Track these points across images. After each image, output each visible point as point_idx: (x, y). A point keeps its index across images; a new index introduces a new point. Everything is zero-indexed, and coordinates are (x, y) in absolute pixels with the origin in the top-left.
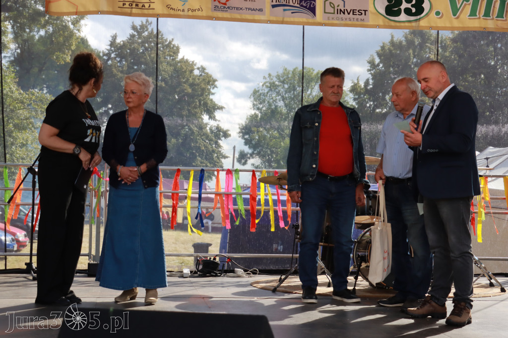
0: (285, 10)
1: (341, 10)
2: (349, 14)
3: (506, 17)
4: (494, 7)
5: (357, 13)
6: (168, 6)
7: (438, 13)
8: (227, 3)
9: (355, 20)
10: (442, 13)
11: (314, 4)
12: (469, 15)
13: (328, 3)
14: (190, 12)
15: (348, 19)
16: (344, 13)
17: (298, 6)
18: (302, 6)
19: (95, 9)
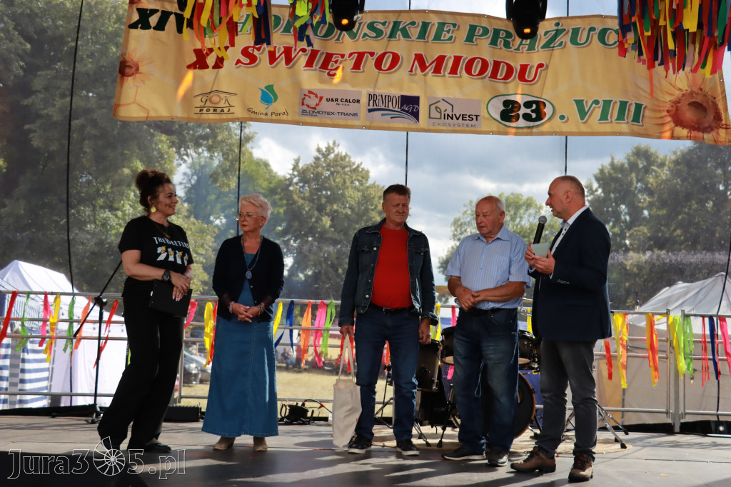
0: (383, 115)
1: (448, 115)
2: (458, 119)
3: (642, 121)
4: (629, 110)
5: (468, 118)
6: (249, 110)
7: (562, 117)
8: (317, 107)
9: (465, 125)
10: (568, 118)
11: (417, 108)
12: (599, 118)
13: (433, 107)
14: (274, 115)
15: (456, 125)
16: (452, 118)
17: (399, 110)
18: (403, 110)
19: (168, 115)
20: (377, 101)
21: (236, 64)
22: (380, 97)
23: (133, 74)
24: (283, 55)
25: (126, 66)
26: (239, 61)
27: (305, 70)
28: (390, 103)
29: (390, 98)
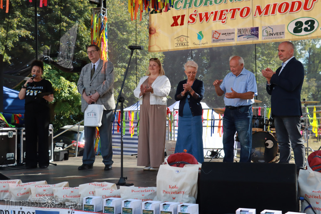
0: (244, 37)
1: (271, 34)
2: (275, 35)
5: (279, 34)
6: (194, 44)
8: (218, 38)
9: (278, 38)
11: (258, 33)
15: (274, 38)
16: (272, 35)
17: (250, 34)
19: (167, 49)
20: (241, 32)
21: (188, 23)
22: (242, 30)
23: (154, 33)
24: (205, 17)
25: (151, 30)
26: (189, 22)
27: (213, 22)
28: (247, 32)
29: (246, 30)
